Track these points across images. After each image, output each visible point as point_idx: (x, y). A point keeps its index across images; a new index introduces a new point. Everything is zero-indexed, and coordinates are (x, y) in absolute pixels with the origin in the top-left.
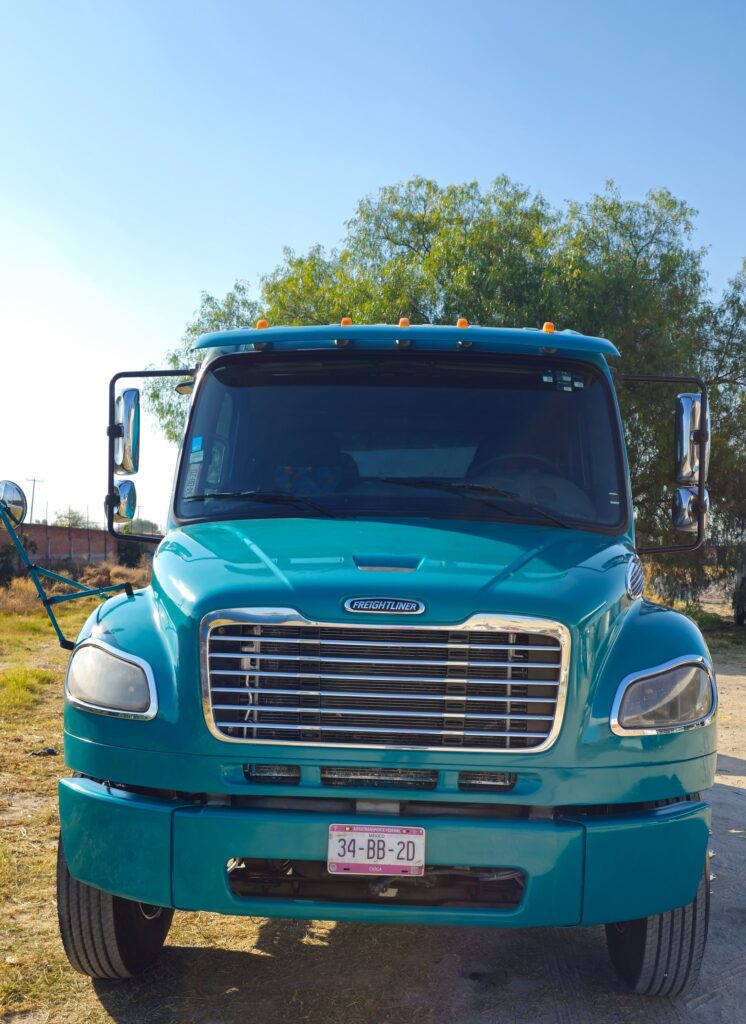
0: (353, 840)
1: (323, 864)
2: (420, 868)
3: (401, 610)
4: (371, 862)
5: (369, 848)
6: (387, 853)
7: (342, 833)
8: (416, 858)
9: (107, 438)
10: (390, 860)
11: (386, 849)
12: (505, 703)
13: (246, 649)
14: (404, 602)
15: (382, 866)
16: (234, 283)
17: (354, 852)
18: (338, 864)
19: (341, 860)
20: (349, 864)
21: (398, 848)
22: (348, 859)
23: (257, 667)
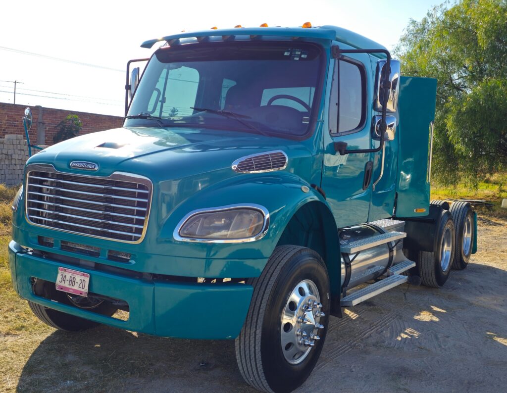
0: (65, 276)
1: (54, 285)
2: (86, 293)
3: (88, 168)
4: (70, 287)
5: (70, 280)
6: (76, 284)
7: (62, 272)
8: (85, 289)
9: (125, 90)
10: (76, 287)
11: (76, 282)
12: (133, 218)
13: (45, 183)
14: (90, 164)
15: (73, 289)
16: (427, 12)
17: (65, 281)
18: (59, 286)
19: (60, 284)
20: (62, 286)
21: (79, 282)
22: (62, 284)
23: (49, 192)
